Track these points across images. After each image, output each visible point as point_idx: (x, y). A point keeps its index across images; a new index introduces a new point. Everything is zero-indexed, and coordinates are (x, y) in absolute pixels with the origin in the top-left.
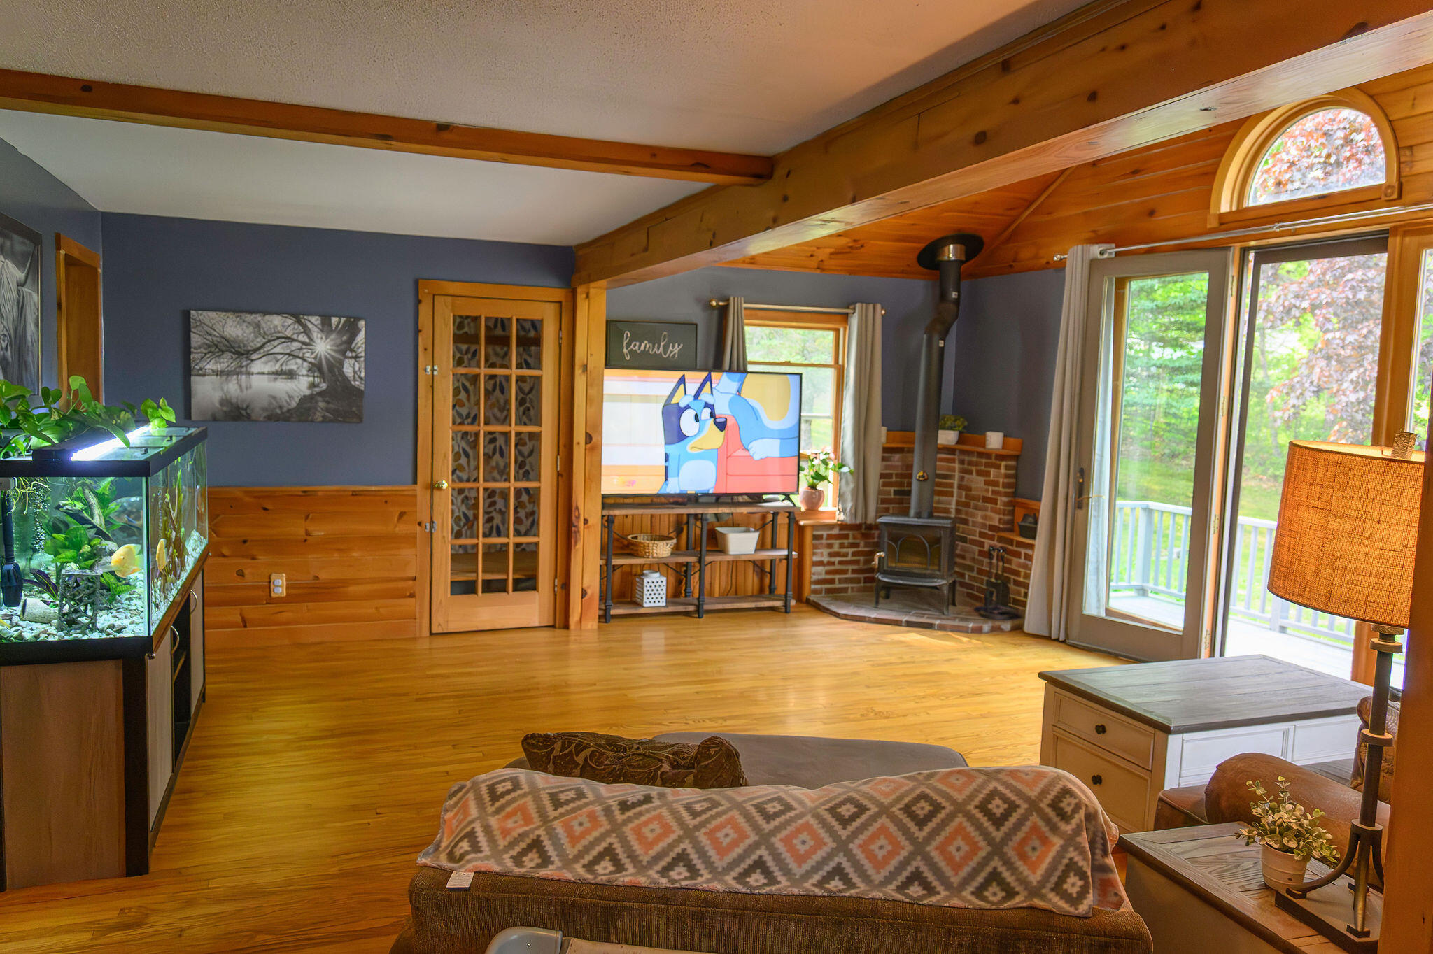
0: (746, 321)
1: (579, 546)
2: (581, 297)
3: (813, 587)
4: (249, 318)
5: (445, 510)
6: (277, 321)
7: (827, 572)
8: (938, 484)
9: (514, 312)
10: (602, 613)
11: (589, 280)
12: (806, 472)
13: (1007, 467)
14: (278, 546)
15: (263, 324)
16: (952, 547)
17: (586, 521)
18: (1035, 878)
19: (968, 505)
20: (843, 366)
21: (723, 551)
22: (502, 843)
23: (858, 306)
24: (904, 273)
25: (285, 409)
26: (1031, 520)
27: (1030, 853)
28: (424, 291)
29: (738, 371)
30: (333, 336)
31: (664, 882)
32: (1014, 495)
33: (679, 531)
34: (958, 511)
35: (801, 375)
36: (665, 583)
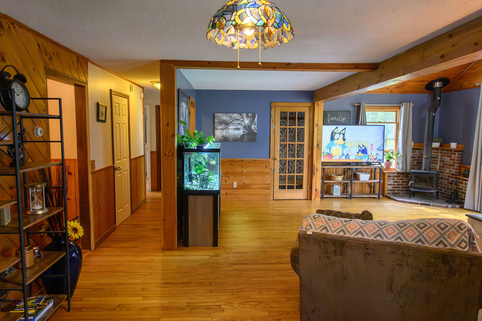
0: (366, 110)
1: (315, 176)
2: (316, 105)
3: (388, 192)
4: (229, 115)
5: (277, 165)
6: (235, 115)
7: (392, 188)
8: (432, 160)
9: (297, 110)
10: (321, 196)
11: (319, 100)
12: (386, 156)
13: (458, 154)
14: (235, 174)
15: (232, 116)
16: (437, 180)
17: (317, 169)
18: (453, 243)
19: (443, 167)
20: (399, 123)
21: (358, 179)
22: (317, 227)
23: (404, 103)
24: (420, 92)
25: (237, 138)
26: (467, 171)
27: (451, 237)
28: (273, 105)
29: (364, 125)
30: (249, 119)
31: (356, 237)
32: (461, 163)
33: (344, 173)
34: (440, 169)
35: (384, 126)
36: (340, 188)
